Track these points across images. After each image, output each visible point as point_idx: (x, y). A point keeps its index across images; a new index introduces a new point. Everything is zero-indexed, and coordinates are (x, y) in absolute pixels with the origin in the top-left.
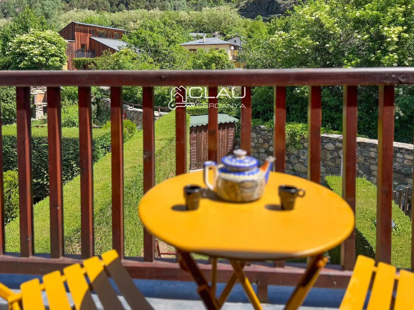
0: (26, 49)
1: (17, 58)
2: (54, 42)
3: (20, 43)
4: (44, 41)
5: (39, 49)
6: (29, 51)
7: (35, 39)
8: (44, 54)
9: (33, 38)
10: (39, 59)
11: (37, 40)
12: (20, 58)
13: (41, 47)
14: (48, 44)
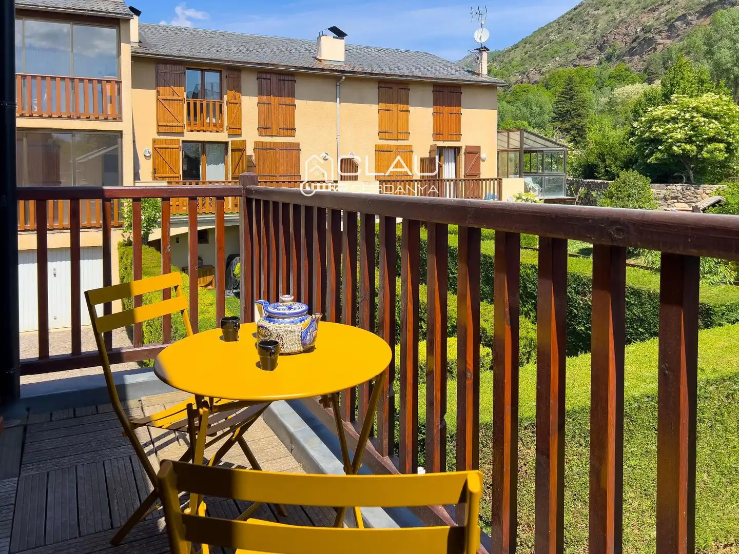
0: (661, 130)
1: (645, 147)
2: (716, 115)
3: (653, 120)
4: (695, 114)
5: (685, 130)
6: (666, 134)
7: (678, 112)
8: (694, 139)
9: (674, 111)
10: (682, 147)
11: (682, 114)
12: (650, 147)
13: (689, 126)
14: (702, 119)
